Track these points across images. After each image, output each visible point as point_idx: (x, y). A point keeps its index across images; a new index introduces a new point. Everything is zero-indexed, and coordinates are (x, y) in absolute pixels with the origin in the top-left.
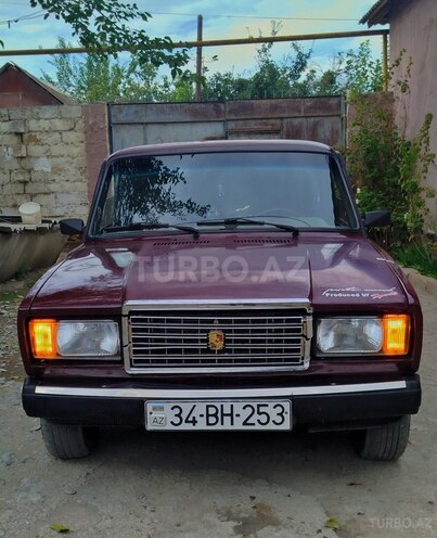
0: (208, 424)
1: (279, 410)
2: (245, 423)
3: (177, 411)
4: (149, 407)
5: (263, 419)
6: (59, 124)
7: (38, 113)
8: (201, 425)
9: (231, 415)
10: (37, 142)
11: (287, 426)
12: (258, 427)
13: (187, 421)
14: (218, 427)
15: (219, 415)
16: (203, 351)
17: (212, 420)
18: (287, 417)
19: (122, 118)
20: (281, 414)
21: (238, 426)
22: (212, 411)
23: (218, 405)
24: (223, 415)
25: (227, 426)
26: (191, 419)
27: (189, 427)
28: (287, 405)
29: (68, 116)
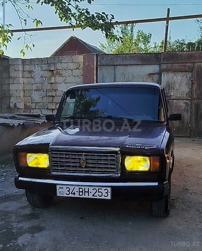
0: (79, 195)
1: (106, 191)
2: (93, 196)
3: (68, 189)
4: (58, 187)
5: (100, 194)
6: (71, 66)
7: (61, 60)
8: (77, 195)
9: (88, 192)
10: (60, 75)
11: (109, 197)
12: (98, 197)
13: (72, 193)
14: (83, 196)
15: (84, 192)
16: (79, 167)
17: (81, 193)
18: (109, 194)
19: (103, 62)
20: (107, 193)
21: (91, 196)
22: (81, 190)
23: (83, 188)
24: (85, 192)
25: (87, 196)
26: (73, 193)
27: (73, 196)
28: (109, 189)
29: (76, 61)
